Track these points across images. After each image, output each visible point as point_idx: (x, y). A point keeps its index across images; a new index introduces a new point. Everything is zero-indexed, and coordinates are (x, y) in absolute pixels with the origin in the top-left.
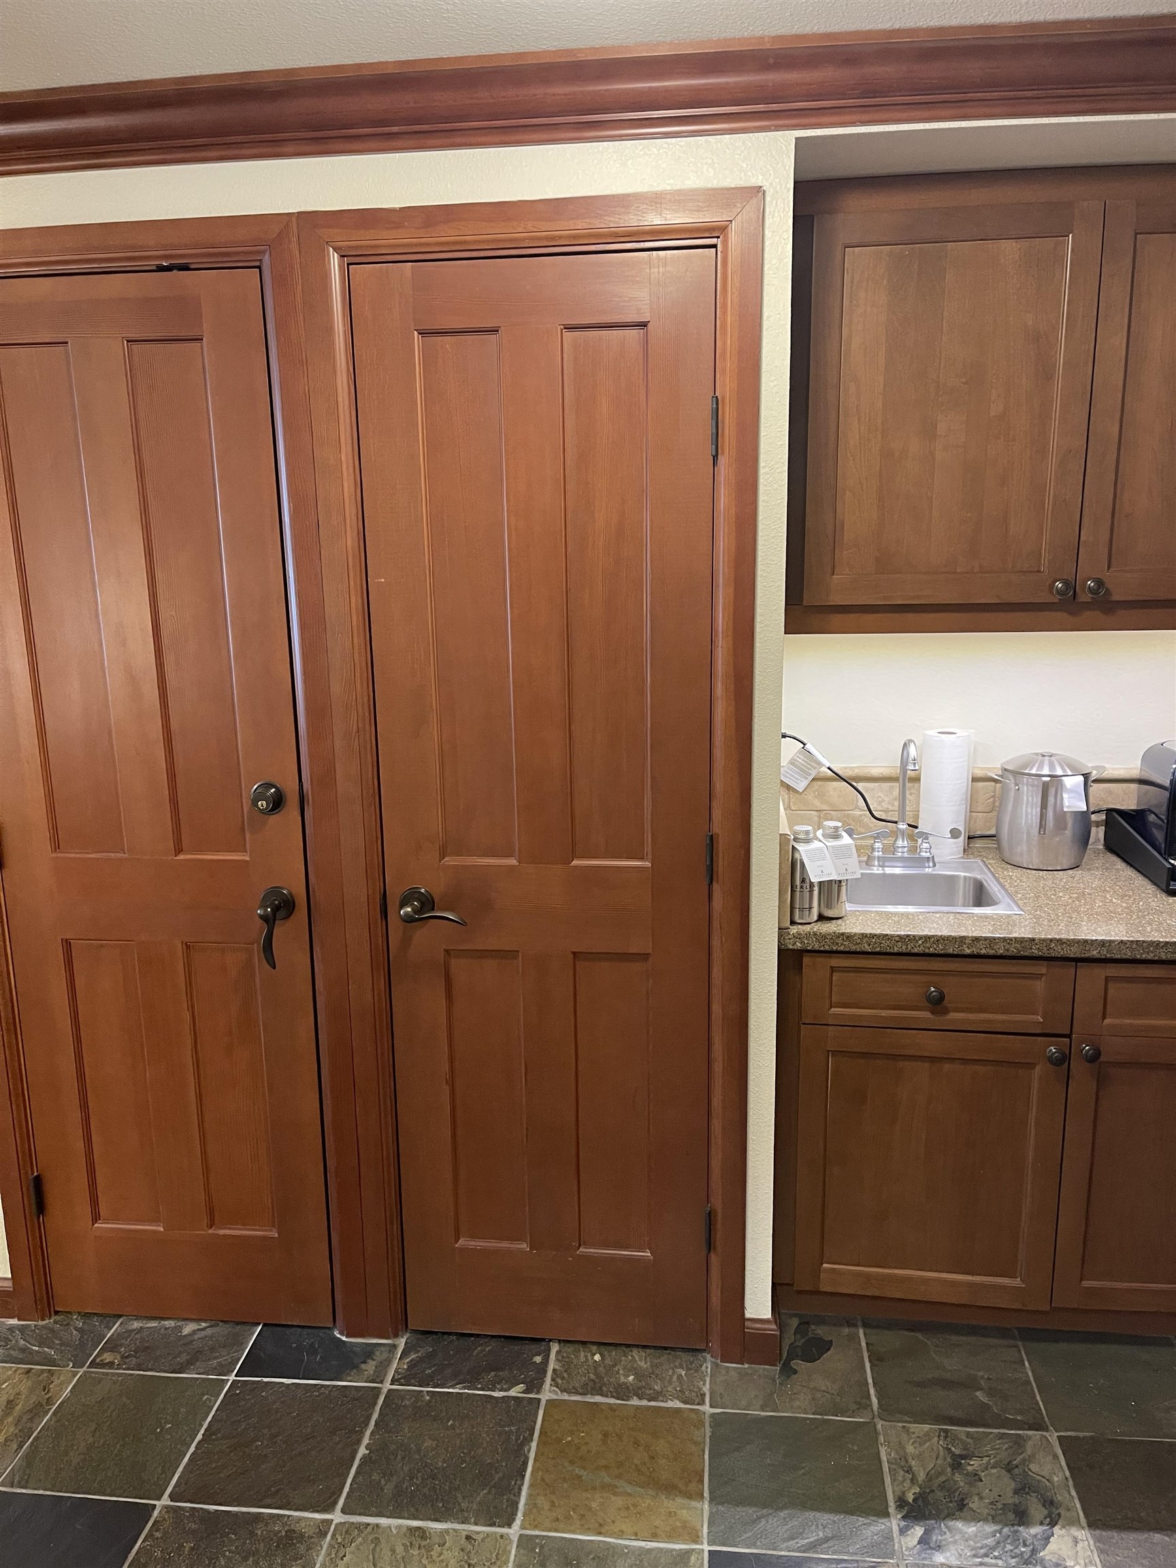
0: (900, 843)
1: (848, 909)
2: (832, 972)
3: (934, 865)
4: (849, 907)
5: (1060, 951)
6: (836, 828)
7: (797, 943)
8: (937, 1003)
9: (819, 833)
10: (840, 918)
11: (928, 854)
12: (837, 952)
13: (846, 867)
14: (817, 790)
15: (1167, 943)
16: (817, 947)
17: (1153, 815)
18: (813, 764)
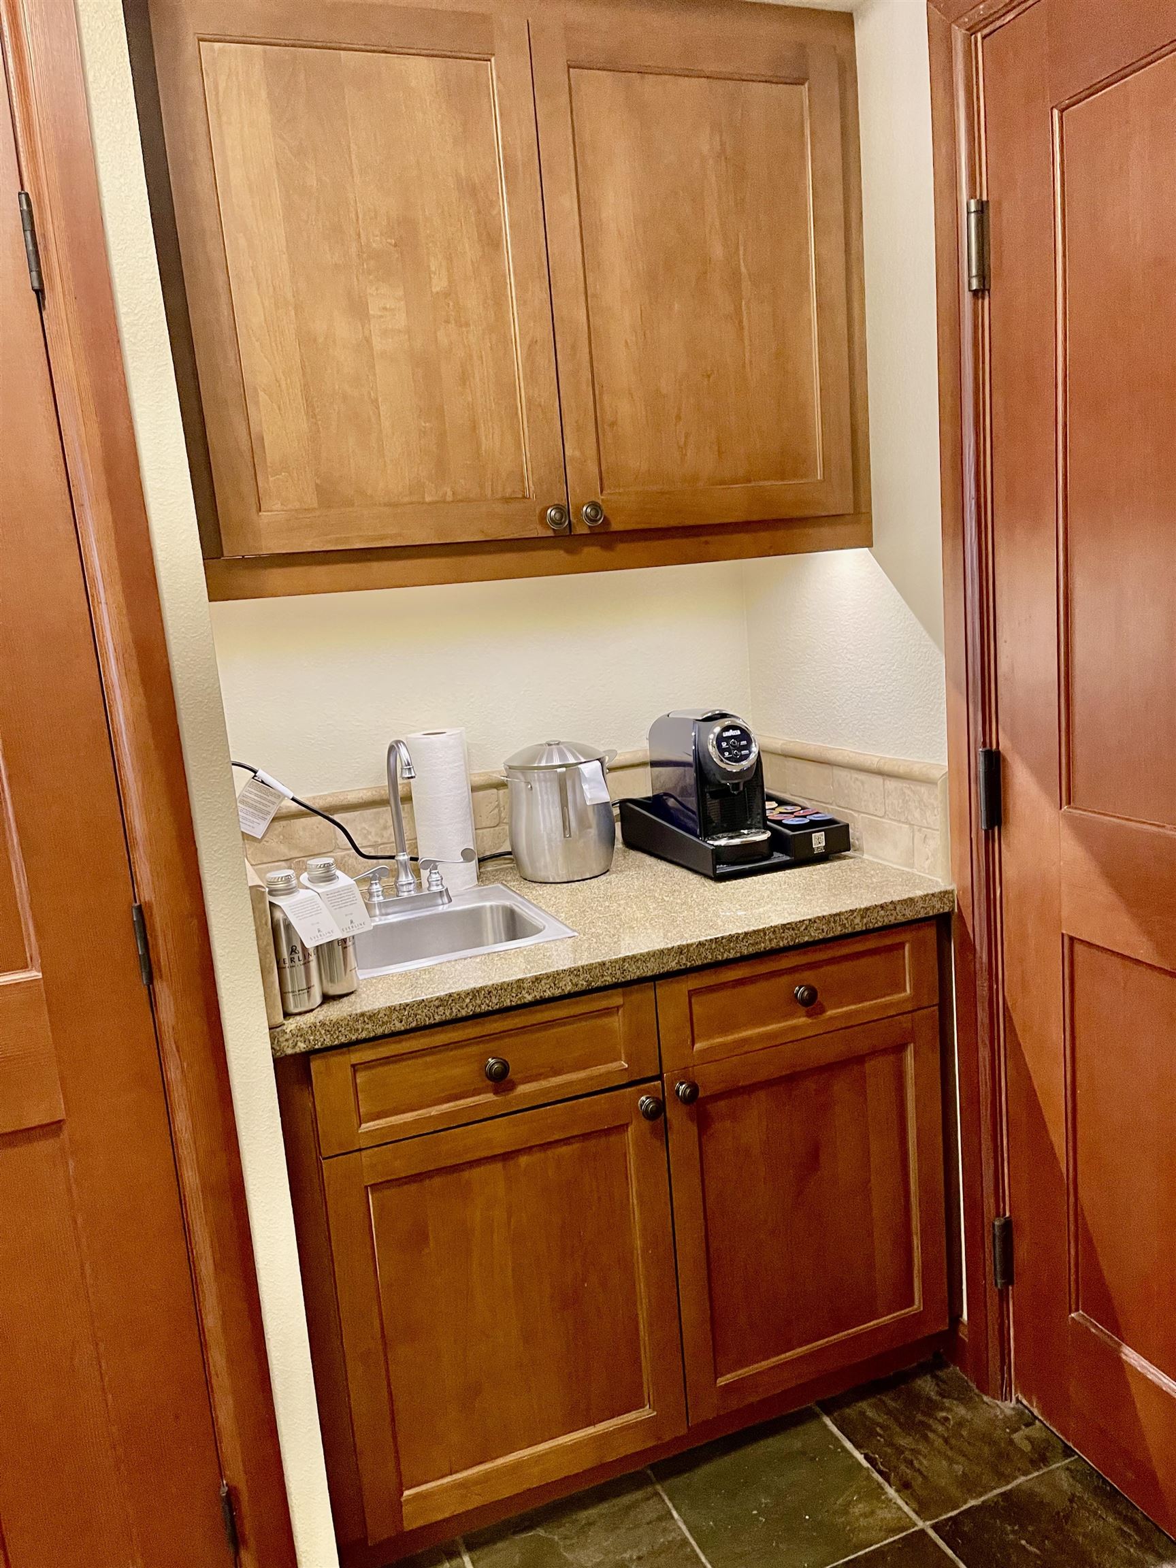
0: (403, 879)
1: (361, 978)
2: (355, 1072)
3: (450, 900)
4: (362, 975)
5: (634, 972)
6: (327, 867)
7: (299, 1044)
8: (500, 1080)
9: (304, 877)
10: (352, 993)
11: (440, 887)
12: (359, 1042)
13: (350, 918)
14: (280, 834)
15: (746, 934)
16: (328, 1043)
17: (672, 800)
18: (270, 798)
